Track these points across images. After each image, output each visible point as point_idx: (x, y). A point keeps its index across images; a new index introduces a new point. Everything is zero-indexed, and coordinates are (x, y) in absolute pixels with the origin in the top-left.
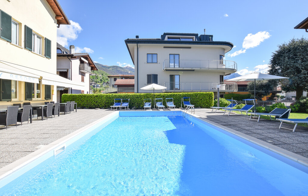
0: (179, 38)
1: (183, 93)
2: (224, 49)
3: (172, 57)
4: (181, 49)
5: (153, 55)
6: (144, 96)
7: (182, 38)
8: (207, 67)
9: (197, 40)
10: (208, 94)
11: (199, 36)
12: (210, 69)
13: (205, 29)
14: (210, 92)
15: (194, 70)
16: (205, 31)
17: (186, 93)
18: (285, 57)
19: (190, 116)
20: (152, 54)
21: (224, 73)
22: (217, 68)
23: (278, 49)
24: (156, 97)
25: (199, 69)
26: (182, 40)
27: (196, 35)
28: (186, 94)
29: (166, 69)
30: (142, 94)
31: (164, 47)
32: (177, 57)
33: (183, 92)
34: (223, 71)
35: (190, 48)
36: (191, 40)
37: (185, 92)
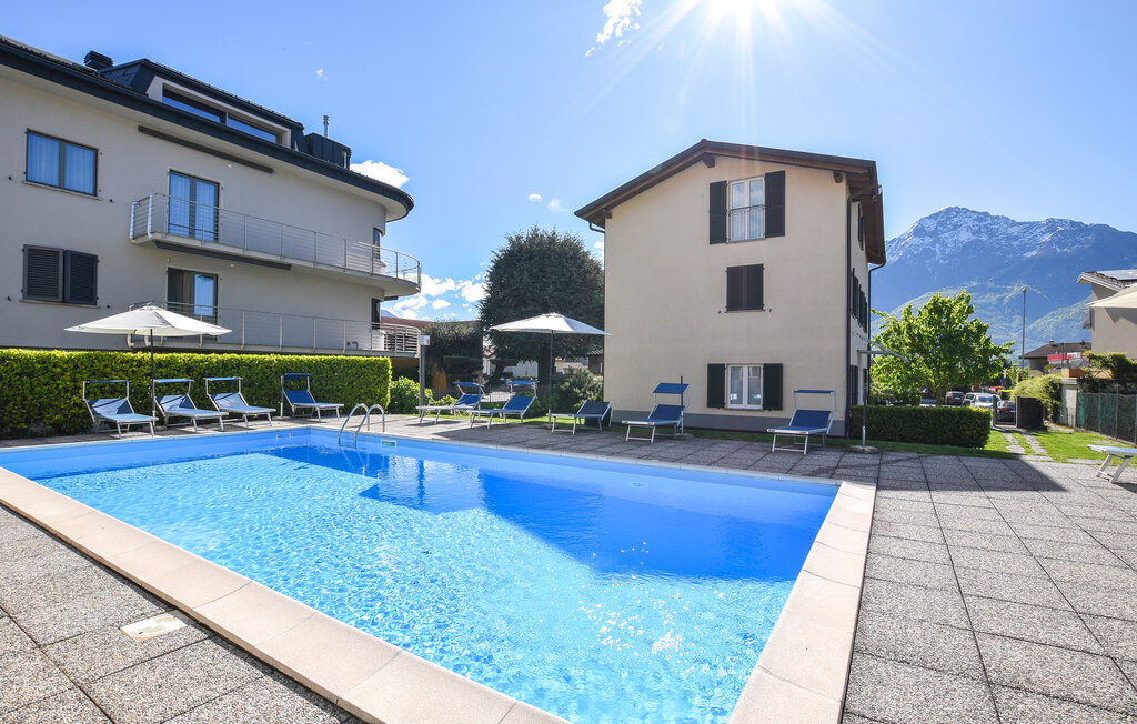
0: (221, 113)
1: (280, 357)
2: (384, 210)
3: (182, 187)
4: (230, 165)
5: (68, 147)
6: (74, 365)
7: (234, 117)
8: (340, 263)
9: (297, 150)
10: (374, 363)
11: (306, 133)
12: (347, 272)
13: (326, 118)
14: (381, 358)
15: (288, 267)
16: (326, 124)
17: (294, 358)
18: (522, 271)
19: (382, 440)
20: (63, 140)
21: (383, 291)
22: (372, 274)
23: (506, 245)
24: (147, 370)
25: (311, 265)
26: (230, 123)
27: (296, 128)
28: (292, 362)
29: (158, 237)
30: (58, 354)
31: (142, 129)
32: (205, 194)
33: (276, 353)
34: (381, 285)
35: (269, 170)
36: (272, 139)
37: (286, 354)
